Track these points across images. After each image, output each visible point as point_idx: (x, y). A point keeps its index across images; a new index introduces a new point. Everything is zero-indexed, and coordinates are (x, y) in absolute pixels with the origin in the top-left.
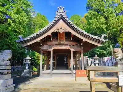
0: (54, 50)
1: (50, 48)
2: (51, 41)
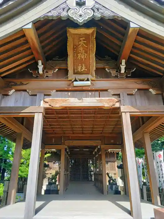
0: (49, 113)
1: (33, 103)
2: (38, 76)
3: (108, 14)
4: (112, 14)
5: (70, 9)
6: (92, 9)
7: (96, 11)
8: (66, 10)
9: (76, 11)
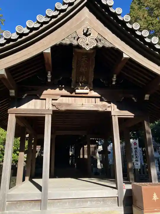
3: (107, 45)
4: (111, 46)
5: (79, 38)
6: (96, 39)
7: (98, 41)
8: (76, 39)
9: (84, 40)
